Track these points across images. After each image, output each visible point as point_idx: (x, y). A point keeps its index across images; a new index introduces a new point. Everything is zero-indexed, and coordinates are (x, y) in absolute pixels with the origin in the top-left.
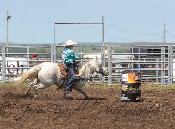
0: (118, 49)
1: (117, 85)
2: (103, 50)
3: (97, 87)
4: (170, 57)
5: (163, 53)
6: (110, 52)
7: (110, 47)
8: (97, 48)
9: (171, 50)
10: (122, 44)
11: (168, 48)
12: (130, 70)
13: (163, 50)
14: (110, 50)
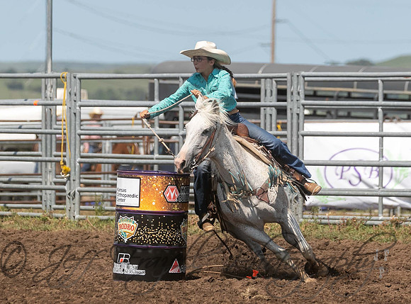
0: (104, 86)
1: (101, 220)
2: (49, 89)
3: (27, 225)
4: (295, 116)
5: (268, 100)
6: (73, 96)
7: (73, 79)
8: (27, 83)
9: (297, 89)
10: (118, 68)
11: (289, 84)
12: (147, 164)
13: (268, 92)
14: (76, 89)
